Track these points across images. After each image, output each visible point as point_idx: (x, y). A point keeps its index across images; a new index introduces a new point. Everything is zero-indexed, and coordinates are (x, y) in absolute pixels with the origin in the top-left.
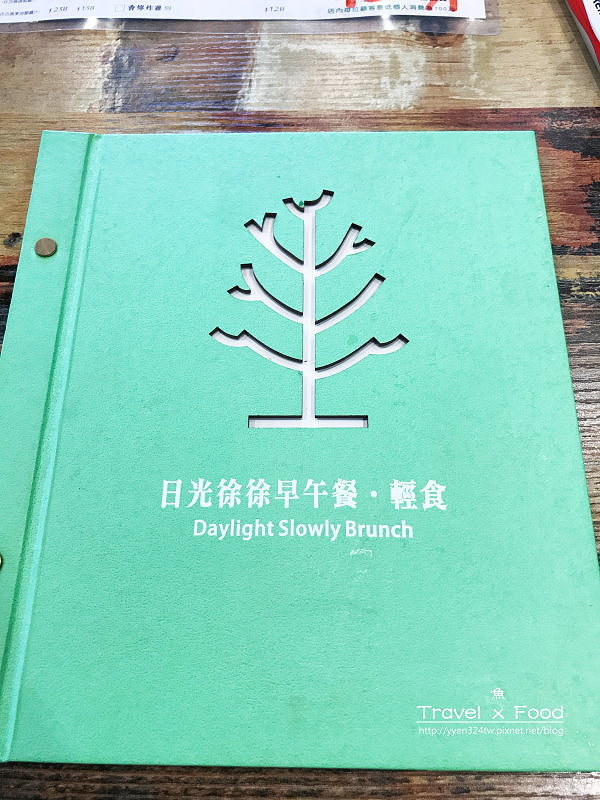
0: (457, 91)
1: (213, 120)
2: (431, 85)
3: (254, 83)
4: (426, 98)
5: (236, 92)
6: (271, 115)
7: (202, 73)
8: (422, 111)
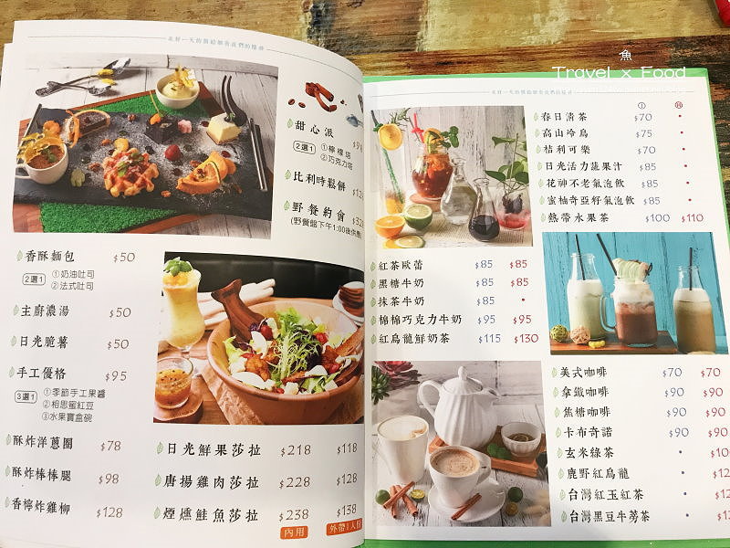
0: (597, 25)
1: (400, 60)
2: (575, 20)
3: (430, 25)
4: (571, 32)
5: (415, 33)
6: (447, 54)
7: (386, 17)
8: (569, 45)
